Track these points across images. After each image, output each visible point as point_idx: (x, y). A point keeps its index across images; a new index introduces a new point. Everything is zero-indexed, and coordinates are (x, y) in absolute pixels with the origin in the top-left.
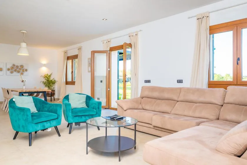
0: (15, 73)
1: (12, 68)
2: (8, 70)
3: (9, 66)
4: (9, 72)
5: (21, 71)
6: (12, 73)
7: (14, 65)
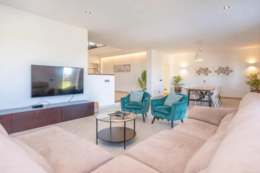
0: (221, 74)
1: (219, 70)
2: (216, 71)
3: (216, 69)
4: (216, 74)
5: (227, 72)
6: (218, 74)
7: (220, 68)
